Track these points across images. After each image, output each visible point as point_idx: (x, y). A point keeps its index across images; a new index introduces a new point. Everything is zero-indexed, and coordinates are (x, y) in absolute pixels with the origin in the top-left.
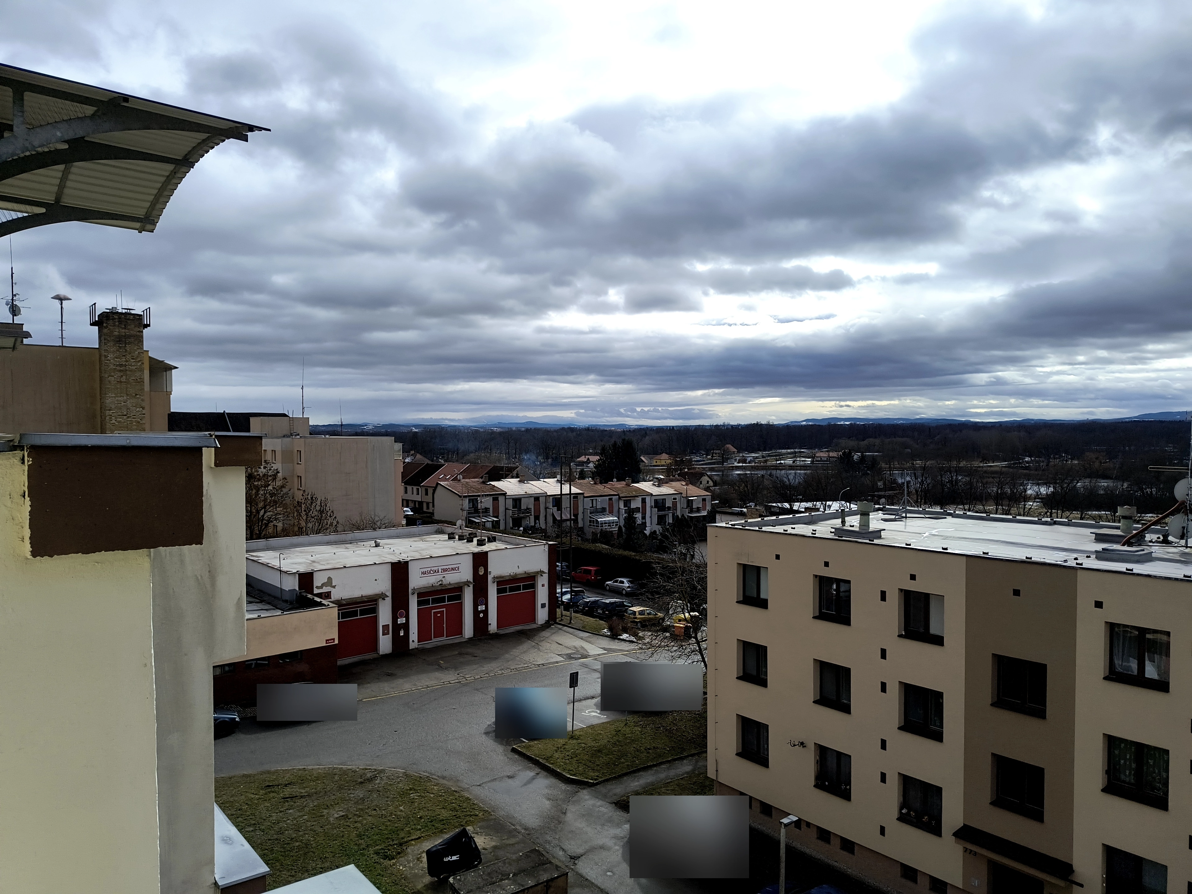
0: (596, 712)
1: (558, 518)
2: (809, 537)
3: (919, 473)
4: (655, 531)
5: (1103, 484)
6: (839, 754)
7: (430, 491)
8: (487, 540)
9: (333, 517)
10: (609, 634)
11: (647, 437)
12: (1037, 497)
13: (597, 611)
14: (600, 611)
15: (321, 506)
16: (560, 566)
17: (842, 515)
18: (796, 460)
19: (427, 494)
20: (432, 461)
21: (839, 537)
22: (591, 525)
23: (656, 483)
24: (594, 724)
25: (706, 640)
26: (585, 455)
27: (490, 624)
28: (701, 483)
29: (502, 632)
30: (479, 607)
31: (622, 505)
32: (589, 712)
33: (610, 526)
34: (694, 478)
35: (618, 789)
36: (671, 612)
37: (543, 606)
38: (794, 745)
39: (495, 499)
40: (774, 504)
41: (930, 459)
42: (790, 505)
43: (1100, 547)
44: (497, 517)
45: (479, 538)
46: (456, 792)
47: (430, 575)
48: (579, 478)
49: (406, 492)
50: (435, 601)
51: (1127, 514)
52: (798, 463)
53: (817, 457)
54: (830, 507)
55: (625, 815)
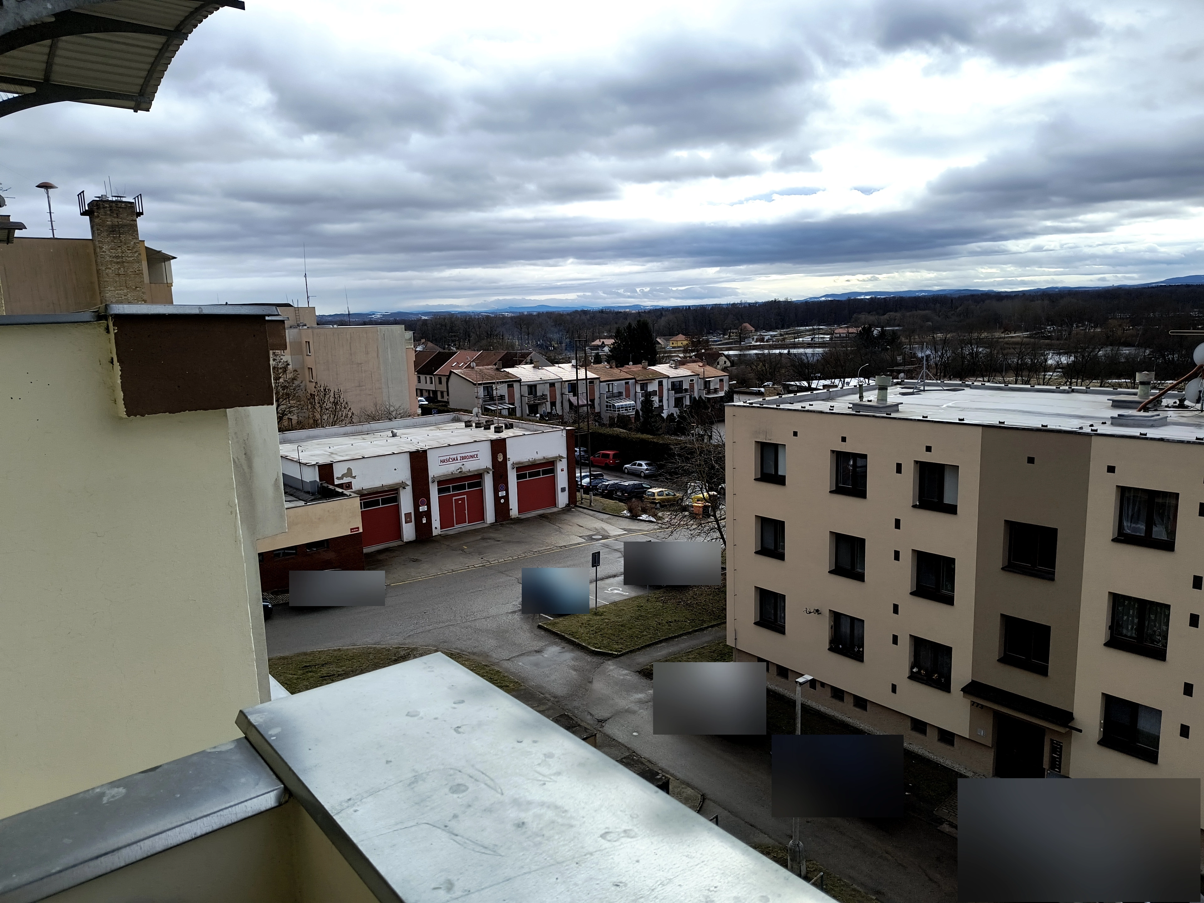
0: (619, 590)
1: (575, 403)
2: (827, 413)
3: (939, 347)
4: (672, 414)
5: (1124, 352)
6: (853, 619)
7: (444, 380)
8: (504, 427)
9: (348, 409)
10: (629, 515)
11: (663, 318)
12: (1058, 366)
13: (616, 493)
14: (619, 494)
15: (335, 398)
16: (578, 452)
17: (860, 390)
18: (815, 338)
19: (440, 383)
20: (444, 349)
21: (856, 412)
22: (608, 410)
23: (673, 365)
24: (616, 600)
25: (725, 518)
26: (600, 339)
27: (511, 509)
28: (718, 364)
29: (523, 516)
30: (500, 493)
31: (638, 389)
32: (611, 590)
33: (627, 410)
34: (711, 359)
35: (642, 659)
36: (689, 492)
37: (563, 490)
38: (810, 613)
39: (510, 386)
40: (792, 383)
41: (951, 332)
42: (809, 384)
43: (1116, 413)
44: (513, 404)
45: (496, 425)
46: (486, 666)
47: (449, 463)
48: (595, 363)
49: (419, 381)
50: (454, 488)
51: (1145, 379)
52: (817, 340)
53: (836, 333)
54: (848, 383)
55: (649, 682)
